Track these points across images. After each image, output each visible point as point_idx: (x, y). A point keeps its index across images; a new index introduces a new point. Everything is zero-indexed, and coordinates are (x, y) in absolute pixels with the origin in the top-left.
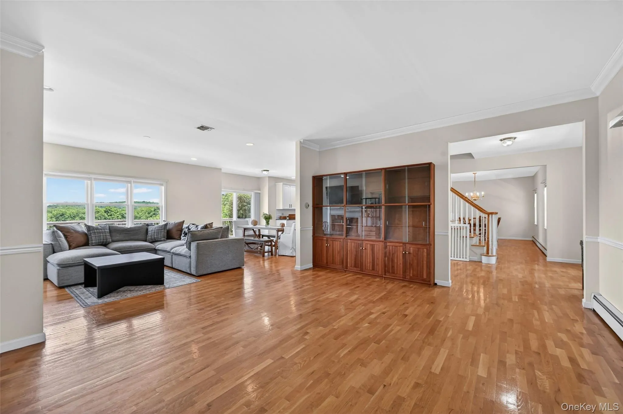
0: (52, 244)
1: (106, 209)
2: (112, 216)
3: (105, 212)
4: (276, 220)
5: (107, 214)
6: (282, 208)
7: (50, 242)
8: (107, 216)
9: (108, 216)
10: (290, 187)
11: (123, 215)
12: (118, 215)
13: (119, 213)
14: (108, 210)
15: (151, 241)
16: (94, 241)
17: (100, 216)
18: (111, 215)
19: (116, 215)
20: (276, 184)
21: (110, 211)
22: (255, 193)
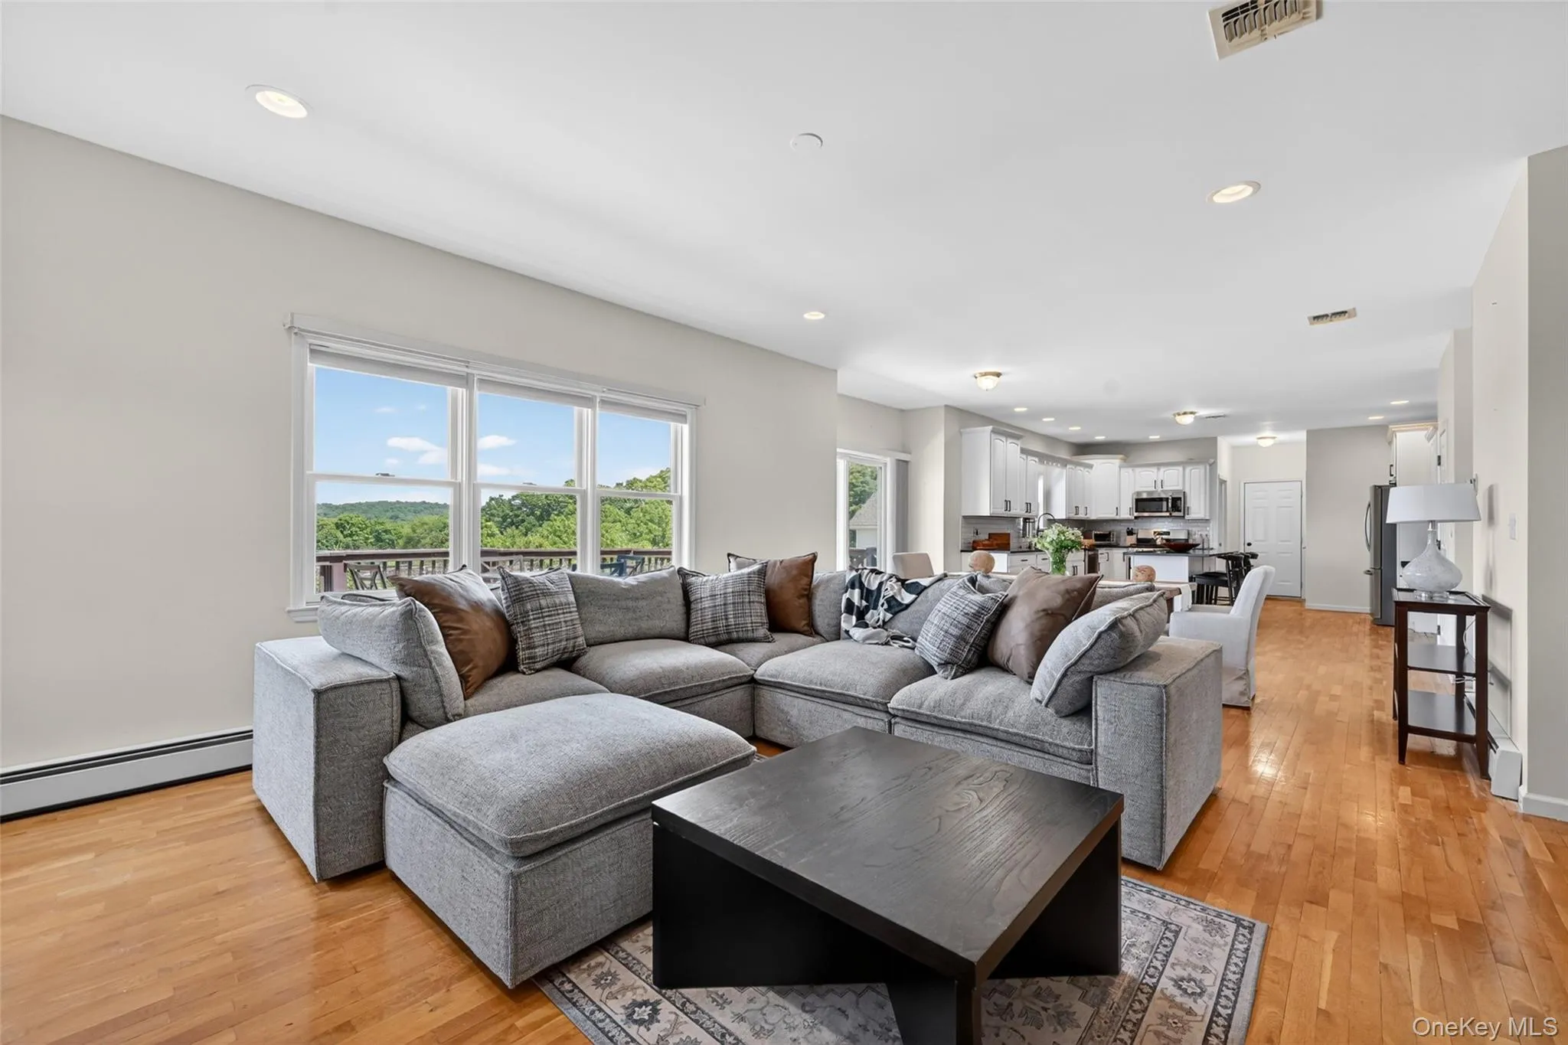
0: (398, 678)
1: (340, 520)
2: (354, 538)
3: (337, 528)
4: (962, 551)
5: (342, 532)
6: (987, 513)
7: (391, 670)
8: (340, 536)
9: (345, 536)
10: (1006, 441)
11: (379, 534)
12: (366, 536)
13: (369, 530)
14: (342, 522)
15: (712, 639)
16: (539, 651)
17: (326, 537)
18: (351, 535)
19: (364, 534)
20: (962, 430)
21: (348, 523)
22: (899, 460)
